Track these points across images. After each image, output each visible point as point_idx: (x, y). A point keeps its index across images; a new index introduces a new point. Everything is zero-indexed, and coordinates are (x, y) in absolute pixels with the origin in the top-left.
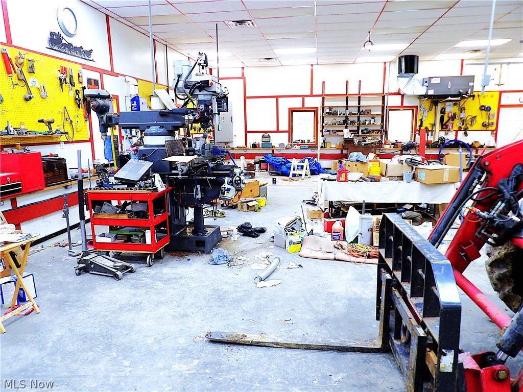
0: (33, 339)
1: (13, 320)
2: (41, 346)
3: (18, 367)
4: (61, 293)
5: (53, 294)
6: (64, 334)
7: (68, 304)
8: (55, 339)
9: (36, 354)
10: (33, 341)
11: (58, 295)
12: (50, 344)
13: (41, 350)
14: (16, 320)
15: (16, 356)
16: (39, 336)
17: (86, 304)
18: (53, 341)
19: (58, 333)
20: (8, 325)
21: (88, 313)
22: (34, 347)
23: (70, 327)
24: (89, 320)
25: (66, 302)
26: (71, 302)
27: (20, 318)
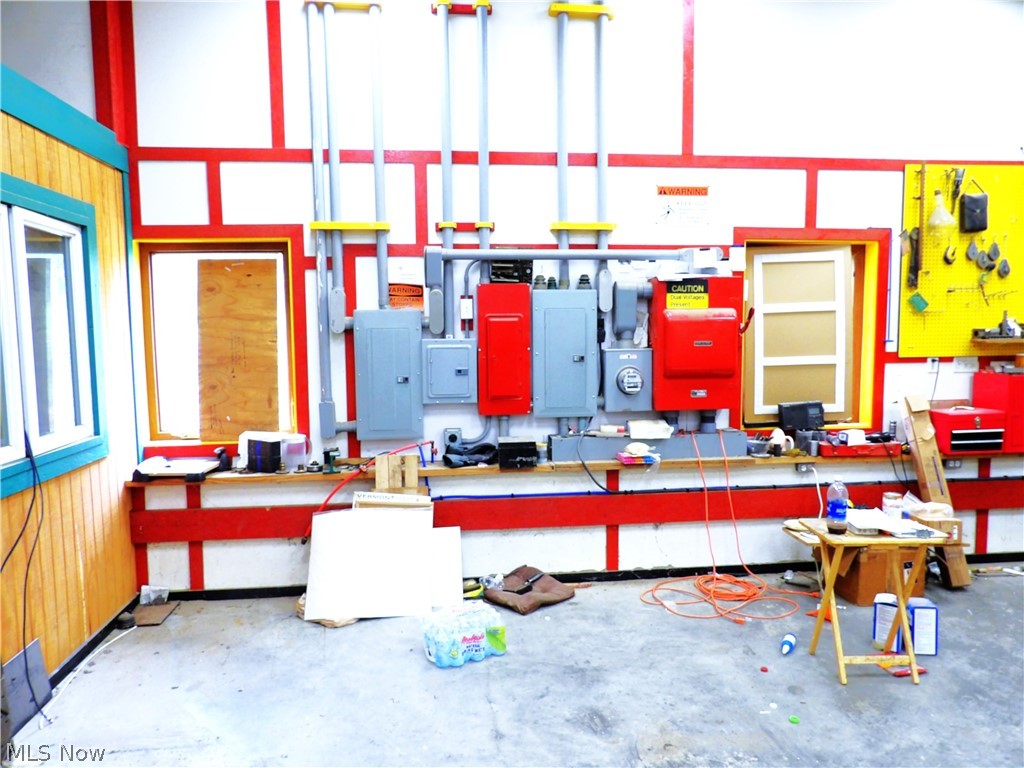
0: (872, 720)
1: (870, 672)
2: (873, 740)
3: (818, 748)
4: (984, 672)
5: (969, 667)
6: (925, 746)
7: (981, 698)
8: (904, 744)
9: (858, 746)
10: (869, 723)
11: (976, 673)
12: (889, 747)
13: (870, 745)
14: (874, 675)
15: (830, 730)
16: (887, 721)
17: (1016, 718)
18: (898, 745)
19: (916, 737)
20: (859, 676)
21: (1003, 738)
22: (863, 735)
23: (946, 741)
24: (993, 751)
25: (981, 692)
26: (989, 697)
27: (883, 675)
